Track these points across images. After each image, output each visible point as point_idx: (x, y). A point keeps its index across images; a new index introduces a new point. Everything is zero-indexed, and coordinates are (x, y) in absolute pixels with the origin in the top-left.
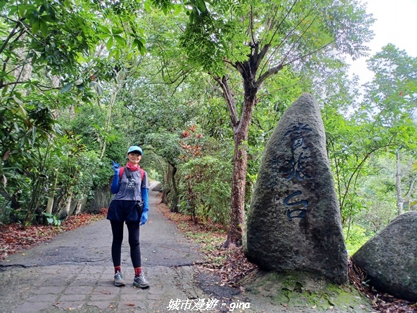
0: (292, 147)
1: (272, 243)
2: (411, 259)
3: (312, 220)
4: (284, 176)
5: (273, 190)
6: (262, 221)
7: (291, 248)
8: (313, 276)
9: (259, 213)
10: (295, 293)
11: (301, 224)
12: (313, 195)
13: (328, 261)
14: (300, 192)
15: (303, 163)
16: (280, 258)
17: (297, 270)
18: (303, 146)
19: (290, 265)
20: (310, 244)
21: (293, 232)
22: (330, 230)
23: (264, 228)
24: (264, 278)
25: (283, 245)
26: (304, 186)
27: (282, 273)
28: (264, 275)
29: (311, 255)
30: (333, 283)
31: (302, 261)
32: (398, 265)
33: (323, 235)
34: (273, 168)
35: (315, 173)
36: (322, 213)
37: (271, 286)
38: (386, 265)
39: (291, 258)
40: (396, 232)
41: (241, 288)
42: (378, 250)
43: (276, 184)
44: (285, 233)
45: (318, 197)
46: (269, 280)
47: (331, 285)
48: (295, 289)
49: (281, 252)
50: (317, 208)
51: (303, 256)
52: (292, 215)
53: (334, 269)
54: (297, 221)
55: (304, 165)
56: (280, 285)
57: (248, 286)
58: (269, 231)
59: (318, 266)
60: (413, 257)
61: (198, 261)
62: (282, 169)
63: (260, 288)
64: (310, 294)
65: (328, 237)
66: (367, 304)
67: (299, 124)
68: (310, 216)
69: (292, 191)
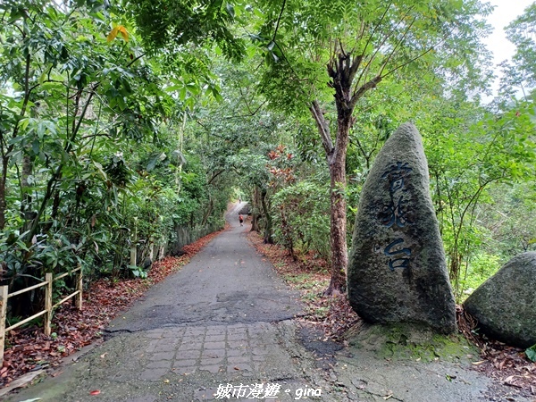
0: (390, 190)
1: (375, 295)
2: (522, 305)
3: (415, 269)
4: (383, 223)
5: (372, 239)
6: (363, 273)
7: (395, 299)
8: (419, 327)
9: (359, 264)
10: (400, 346)
11: (404, 274)
12: (416, 242)
13: (433, 311)
14: (402, 240)
15: (403, 207)
16: (384, 311)
17: (402, 321)
18: (403, 188)
19: (395, 317)
20: (414, 294)
21: (396, 283)
22: (434, 280)
23: (364, 280)
24: (368, 331)
25: (386, 297)
26: (406, 233)
27: (387, 325)
28: (368, 328)
29: (416, 306)
30: (440, 334)
31: (407, 312)
32: (509, 312)
33: (428, 285)
34: (371, 215)
35: (417, 218)
36: (426, 261)
37: (375, 340)
38: (497, 312)
39: (395, 309)
40: (509, 276)
41: (345, 342)
42: (490, 296)
43: (375, 232)
44: (387, 284)
45: (421, 244)
46: (373, 333)
47: (437, 335)
48: (400, 342)
49: (384, 304)
50: (421, 256)
51: (408, 307)
52: (394, 265)
53: (440, 319)
54: (400, 271)
55: (405, 210)
56: (385, 338)
57: (352, 340)
58: (370, 283)
59: (424, 317)
60: (524, 304)
61: (299, 314)
62: (381, 215)
63: (364, 342)
64: (416, 346)
65: (433, 286)
66: (475, 353)
67: (398, 163)
68: (414, 265)
69: (393, 239)
